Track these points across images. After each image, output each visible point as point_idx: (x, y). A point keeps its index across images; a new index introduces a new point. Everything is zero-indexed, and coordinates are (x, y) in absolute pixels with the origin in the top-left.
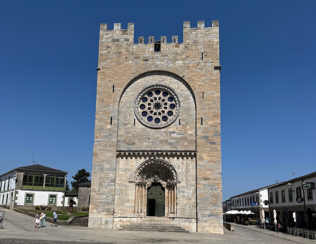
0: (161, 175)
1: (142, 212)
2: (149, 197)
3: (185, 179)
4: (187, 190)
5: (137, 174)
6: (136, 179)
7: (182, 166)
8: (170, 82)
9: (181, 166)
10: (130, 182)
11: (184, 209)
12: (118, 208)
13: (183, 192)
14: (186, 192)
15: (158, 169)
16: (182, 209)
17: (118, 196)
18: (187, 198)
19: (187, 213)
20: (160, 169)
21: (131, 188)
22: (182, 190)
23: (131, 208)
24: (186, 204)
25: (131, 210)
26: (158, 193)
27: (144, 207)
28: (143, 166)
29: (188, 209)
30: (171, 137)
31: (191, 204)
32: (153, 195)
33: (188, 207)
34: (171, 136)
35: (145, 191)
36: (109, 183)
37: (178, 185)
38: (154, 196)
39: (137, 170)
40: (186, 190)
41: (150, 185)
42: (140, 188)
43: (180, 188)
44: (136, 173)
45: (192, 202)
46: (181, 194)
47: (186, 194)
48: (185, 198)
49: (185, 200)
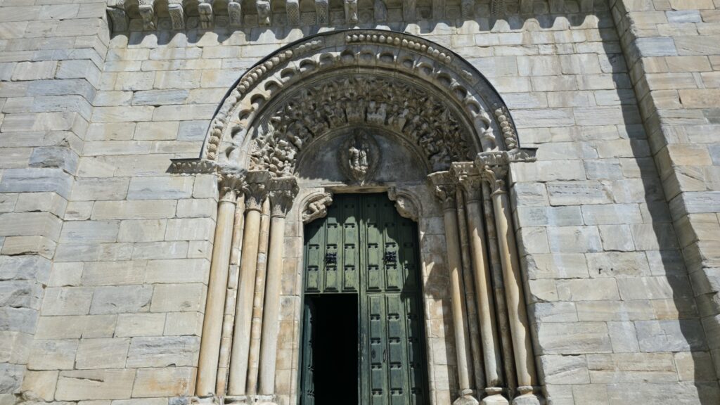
0: (386, 146)
1: (259, 389)
2: (313, 284)
3: (562, 135)
4: (595, 201)
5: (234, 120)
6: (223, 147)
7: (532, 61)
9: (523, 63)
10: (178, 167)
11: (598, 342)
12: (60, 357)
13: (569, 217)
14: (587, 214)
15: (372, 105)
16: (585, 343)
17: (76, 269)
19: (629, 376)
20: (383, 108)
21: (183, 205)
22: (554, 201)
23: (167, 359)
24: (605, 302)
25: (165, 375)
26: (372, 251)
27: (280, 346)
28: (276, 77)
29: (633, 346)
31: (646, 303)
32: (339, 266)
33: (627, 325)
35: (289, 243)
36: (22, 173)
37: (518, 172)
38: (349, 273)
39: (232, 99)
40: (585, 200)
41: (319, 207)
42: (254, 216)
43: (540, 189)
44: (224, 109)
45: (651, 287)
46: (553, 230)
47: (589, 233)
48: (589, 256)
49: (594, 273)
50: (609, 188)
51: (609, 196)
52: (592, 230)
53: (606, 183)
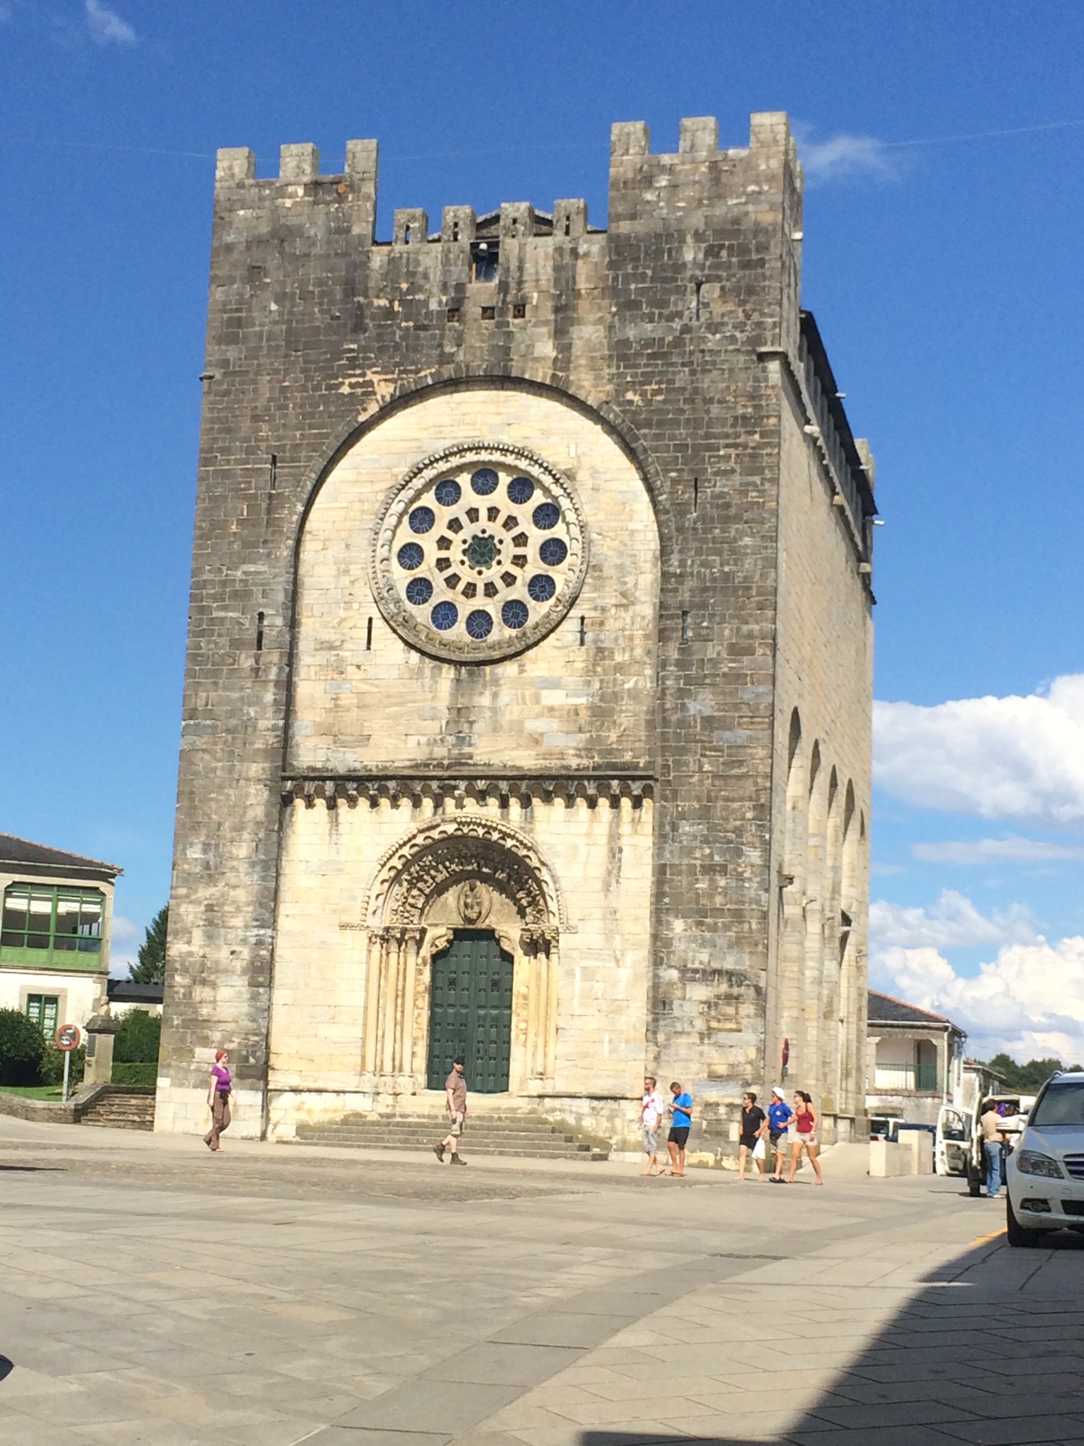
3: (598, 913)
4: (608, 965)
5: (378, 888)
6: (371, 910)
7: (589, 850)
8: (543, 432)
9: (583, 850)
10: (343, 925)
11: (587, 1055)
12: (287, 1046)
13: (588, 974)
14: (600, 974)
15: (483, 862)
16: (580, 1054)
18: (603, 1004)
19: (600, 1073)
20: (491, 864)
21: (348, 953)
22: (583, 964)
23: (347, 1051)
24: (598, 1030)
25: (347, 1059)
26: (483, 978)
27: (414, 1044)
28: (406, 851)
29: (607, 1056)
30: (537, 708)
31: (621, 1032)
32: (458, 988)
33: (606, 1045)
34: (537, 702)
36: (249, 932)
37: (564, 940)
38: (465, 994)
39: (375, 871)
40: (602, 964)
42: (393, 957)
43: (575, 954)
44: (371, 881)
46: (578, 984)
47: (598, 987)
48: (595, 1002)
49: (596, 1013)
50: (619, 957)
51: (617, 961)
52: (600, 985)
53: (617, 952)
